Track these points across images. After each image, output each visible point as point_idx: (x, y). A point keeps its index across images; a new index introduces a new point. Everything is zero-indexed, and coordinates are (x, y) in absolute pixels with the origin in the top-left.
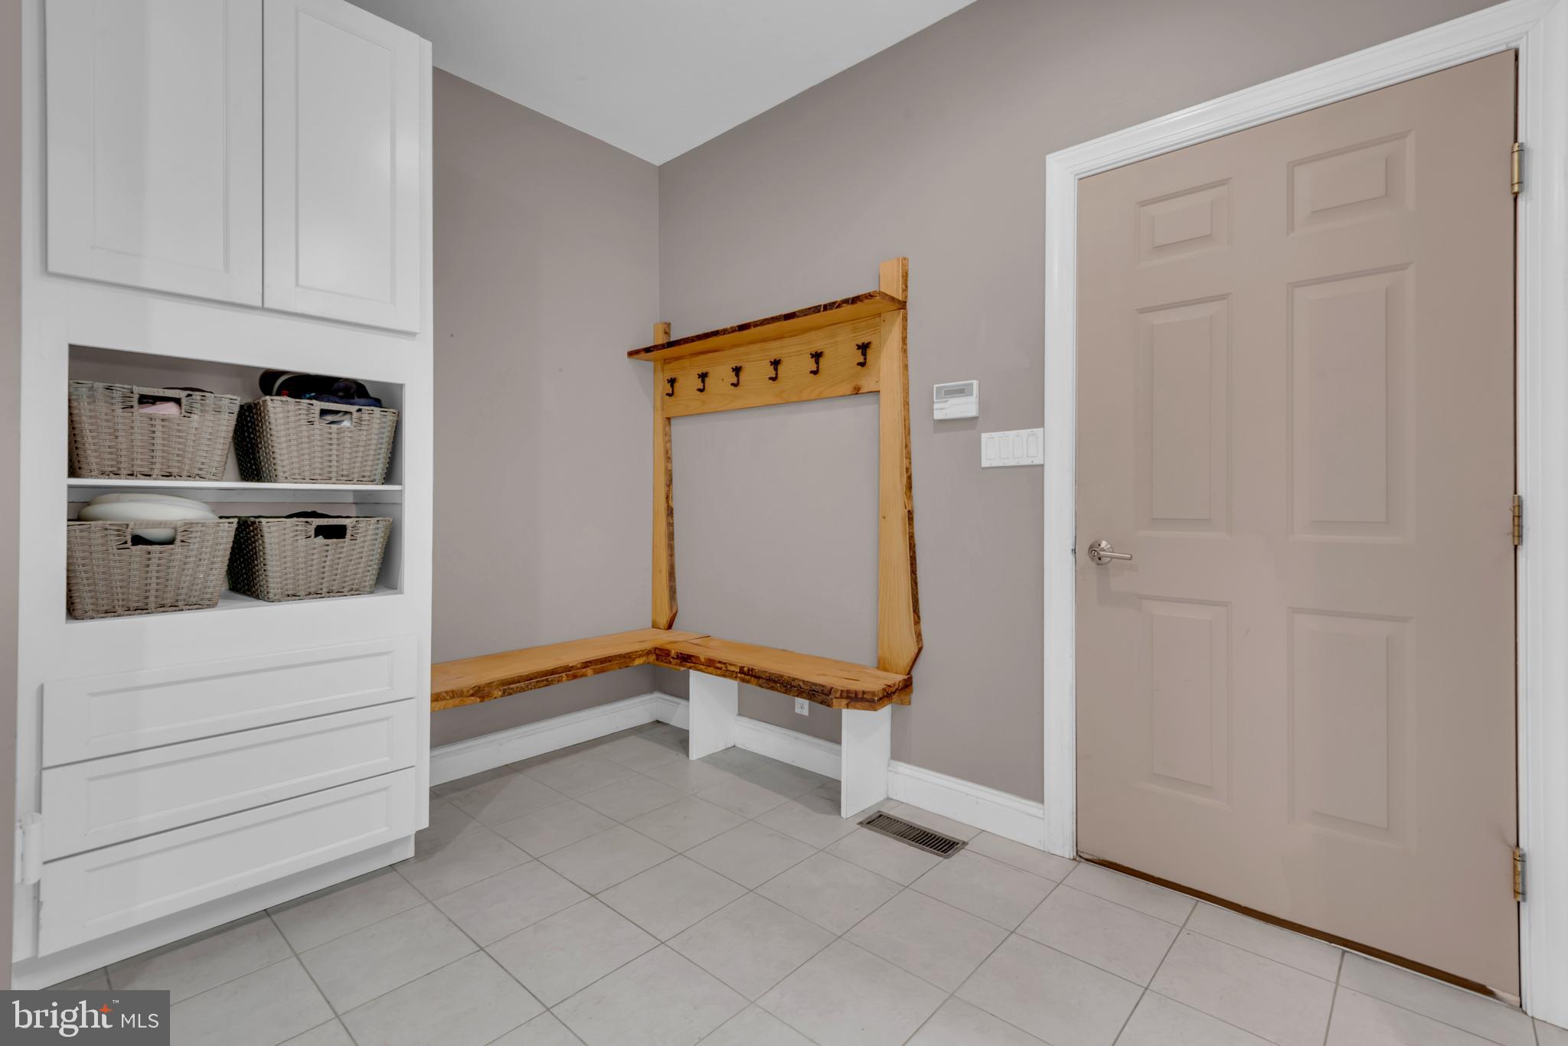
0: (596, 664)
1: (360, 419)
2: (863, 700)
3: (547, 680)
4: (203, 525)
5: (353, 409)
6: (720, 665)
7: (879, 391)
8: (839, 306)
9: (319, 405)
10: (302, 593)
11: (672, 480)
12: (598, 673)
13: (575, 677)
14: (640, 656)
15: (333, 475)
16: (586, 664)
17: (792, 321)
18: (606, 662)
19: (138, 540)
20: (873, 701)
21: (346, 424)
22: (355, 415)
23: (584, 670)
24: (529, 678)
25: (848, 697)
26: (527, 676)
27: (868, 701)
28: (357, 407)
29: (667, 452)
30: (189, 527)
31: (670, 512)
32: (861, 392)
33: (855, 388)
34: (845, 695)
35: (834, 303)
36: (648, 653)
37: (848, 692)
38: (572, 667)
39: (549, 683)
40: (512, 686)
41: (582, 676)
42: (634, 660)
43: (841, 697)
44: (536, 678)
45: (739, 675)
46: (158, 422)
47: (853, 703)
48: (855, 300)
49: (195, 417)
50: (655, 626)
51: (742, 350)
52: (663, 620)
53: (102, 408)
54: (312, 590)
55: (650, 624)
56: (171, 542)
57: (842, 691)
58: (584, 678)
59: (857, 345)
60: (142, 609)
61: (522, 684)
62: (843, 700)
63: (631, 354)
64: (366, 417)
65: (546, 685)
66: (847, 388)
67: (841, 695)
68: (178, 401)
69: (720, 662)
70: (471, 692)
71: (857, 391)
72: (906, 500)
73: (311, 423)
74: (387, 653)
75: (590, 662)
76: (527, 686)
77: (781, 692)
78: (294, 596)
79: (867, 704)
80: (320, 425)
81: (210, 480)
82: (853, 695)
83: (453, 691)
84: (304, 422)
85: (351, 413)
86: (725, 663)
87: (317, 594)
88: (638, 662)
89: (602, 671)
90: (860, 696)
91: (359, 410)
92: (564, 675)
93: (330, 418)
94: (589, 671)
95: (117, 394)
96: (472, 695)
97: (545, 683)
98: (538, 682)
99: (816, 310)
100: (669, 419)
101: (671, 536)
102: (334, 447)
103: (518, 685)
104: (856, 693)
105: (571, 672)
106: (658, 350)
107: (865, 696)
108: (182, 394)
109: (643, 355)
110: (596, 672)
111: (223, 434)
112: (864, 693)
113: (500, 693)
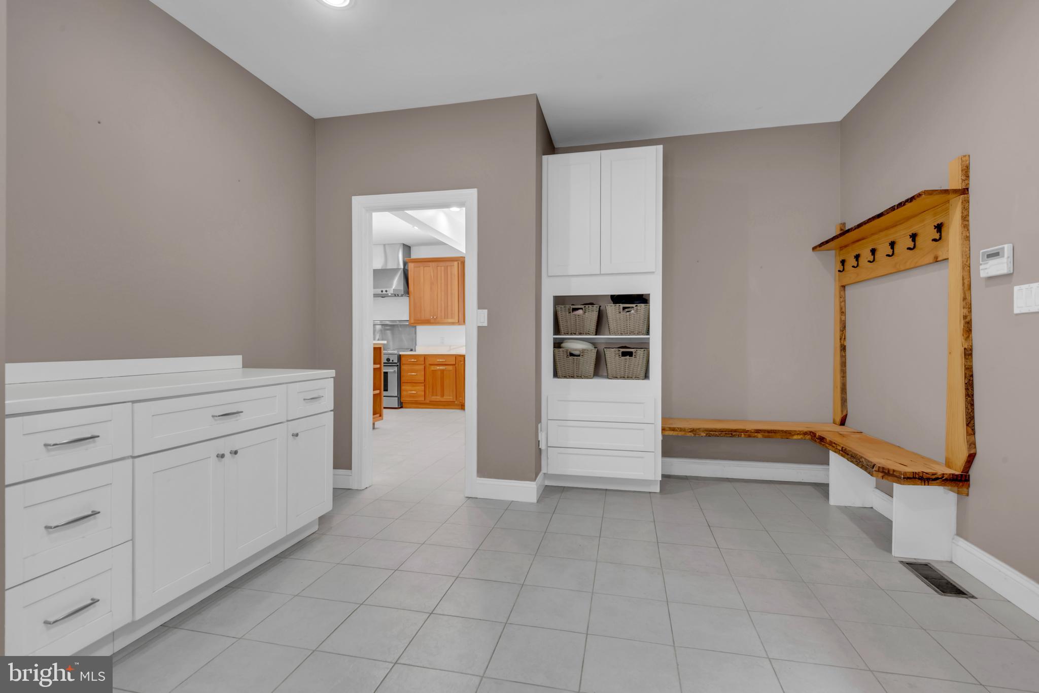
0: (764, 432)
1: (637, 309)
2: (893, 475)
3: (731, 434)
4: (588, 350)
5: (634, 305)
6: (834, 445)
7: (948, 259)
8: (904, 205)
9: (622, 305)
10: (619, 377)
11: (845, 327)
12: (765, 437)
13: (750, 436)
14: (798, 434)
15: (629, 332)
16: (758, 431)
17: (881, 218)
18: (772, 433)
19: (572, 355)
20: (900, 478)
21: (632, 312)
22: (635, 308)
23: (756, 434)
24: (721, 431)
25: (883, 472)
26: (720, 429)
27: (896, 476)
28: (636, 305)
29: (841, 309)
30: (583, 351)
31: (843, 348)
32: (939, 259)
33: (935, 258)
34: (881, 470)
35: (901, 203)
36: (805, 433)
37: (883, 468)
38: (748, 431)
39: (732, 436)
40: (711, 433)
41: (754, 437)
42: (793, 435)
43: (878, 471)
44: (725, 432)
45: (841, 452)
46: (577, 317)
47: (886, 476)
48: (911, 199)
49: (586, 314)
50: (834, 422)
51: (876, 237)
52: (838, 420)
53: (564, 313)
54: (622, 376)
55: (832, 422)
56: (579, 356)
57: (879, 467)
58: (755, 438)
59: (935, 226)
60: (573, 377)
61: (717, 433)
62: (880, 473)
63: (814, 249)
64: (639, 308)
65: (731, 437)
66: (930, 258)
67: (879, 470)
68: (582, 309)
69: (834, 443)
70: (689, 430)
71: (936, 260)
72: (963, 341)
73: (620, 312)
74: (643, 403)
75: (760, 430)
76: (720, 434)
77: (854, 464)
78: (616, 378)
79: (896, 479)
80: (623, 313)
81: (592, 335)
82: (887, 471)
83: (681, 428)
84: (618, 312)
85: (633, 307)
86: (836, 444)
87: (623, 378)
88: (795, 437)
89: (769, 437)
90: (891, 473)
91: (636, 306)
92: (742, 434)
93: (627, 310)
94: (759, 435)
95: (567, 309)
96: (689, 432)
97: (731, 435)
98: (726, 434)
99: (893, 209)
100: (844, 287)
101: (843, 364)
102: (628, 321)
103: (714, 433)
104: (889, 470)
105: (749, 434)
106: (824, 245)
107: (895, 473)
108: (582, 307)
109: (818, 248)
110: (764, 437)
111: (594, 319)
112: (894, 471)
113: (705, 435)
